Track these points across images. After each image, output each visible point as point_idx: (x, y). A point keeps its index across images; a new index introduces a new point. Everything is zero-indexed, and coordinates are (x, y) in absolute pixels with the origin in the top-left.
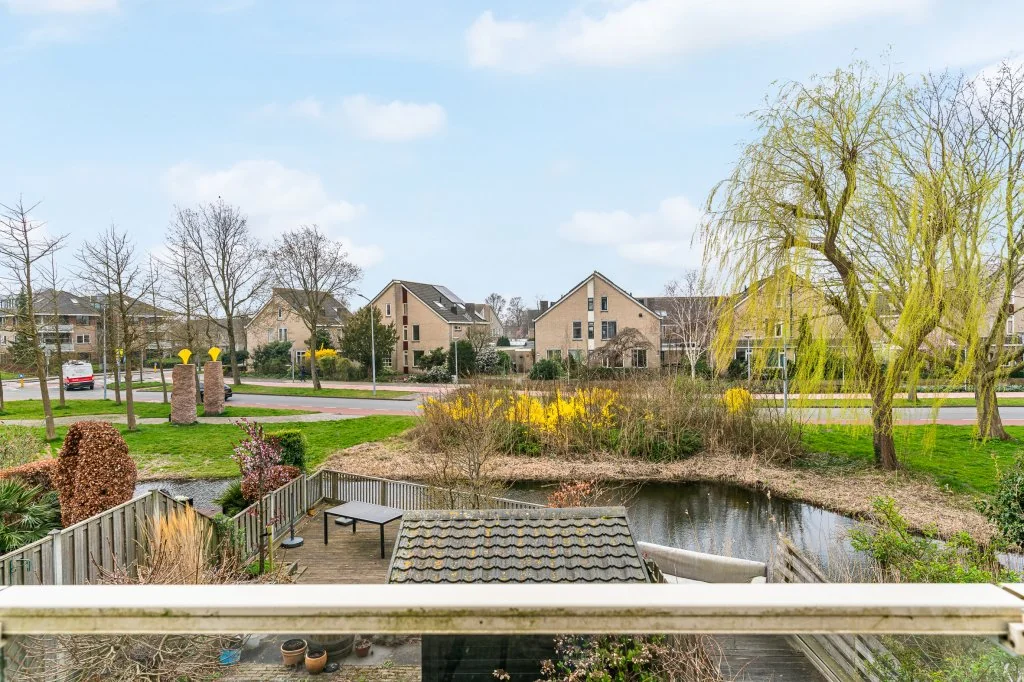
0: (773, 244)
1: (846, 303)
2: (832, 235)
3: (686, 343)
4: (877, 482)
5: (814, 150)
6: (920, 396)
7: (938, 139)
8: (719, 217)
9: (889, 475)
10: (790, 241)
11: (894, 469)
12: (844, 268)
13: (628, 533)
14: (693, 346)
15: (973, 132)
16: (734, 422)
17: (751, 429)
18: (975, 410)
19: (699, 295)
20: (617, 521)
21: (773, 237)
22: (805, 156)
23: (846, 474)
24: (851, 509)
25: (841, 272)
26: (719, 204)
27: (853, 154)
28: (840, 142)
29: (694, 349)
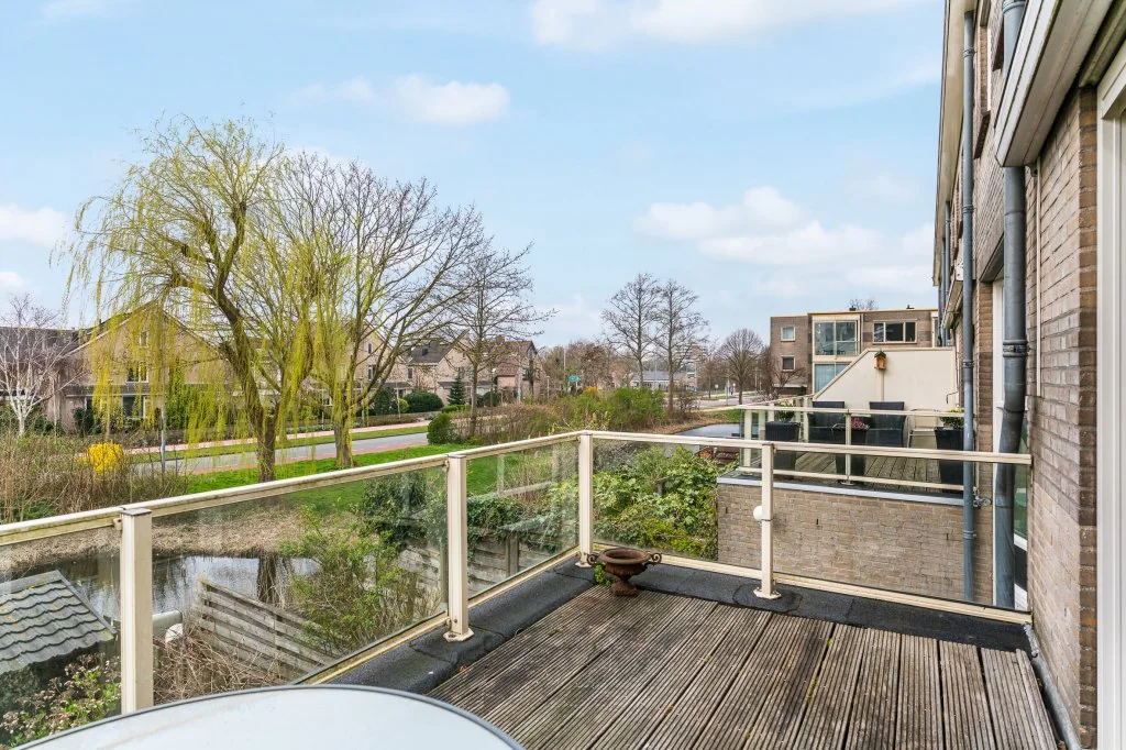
0: (159, 280)
1: (235, 349)
2: (222, 280)
3: (9, 390)
4: (262, 519)
5: (205, 191)
6: (289, 437)
7: (309, 210)
8: (89, 238)
9: (272, 511)
10: (175, 280)
11: (275, 504)
12: (233, 315)
13: (70, 594)
14: (23, 393)
15: (334, 212)
16: (104, 483)
17: (128, 488)
18: (334, 445)
19: (33, 325)
20: (53, 586)
21: (157, 272)
22: (195, 195)
23: (234, 517)
24: (241, 548)
25: (230, 319)
26: (92, 222)
27: (243, 207)
28: (230, 191)
29: (23, 397)
